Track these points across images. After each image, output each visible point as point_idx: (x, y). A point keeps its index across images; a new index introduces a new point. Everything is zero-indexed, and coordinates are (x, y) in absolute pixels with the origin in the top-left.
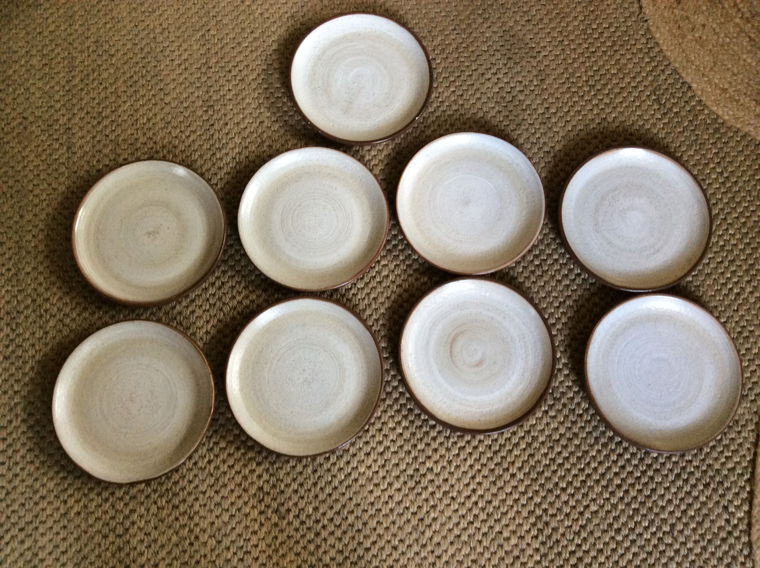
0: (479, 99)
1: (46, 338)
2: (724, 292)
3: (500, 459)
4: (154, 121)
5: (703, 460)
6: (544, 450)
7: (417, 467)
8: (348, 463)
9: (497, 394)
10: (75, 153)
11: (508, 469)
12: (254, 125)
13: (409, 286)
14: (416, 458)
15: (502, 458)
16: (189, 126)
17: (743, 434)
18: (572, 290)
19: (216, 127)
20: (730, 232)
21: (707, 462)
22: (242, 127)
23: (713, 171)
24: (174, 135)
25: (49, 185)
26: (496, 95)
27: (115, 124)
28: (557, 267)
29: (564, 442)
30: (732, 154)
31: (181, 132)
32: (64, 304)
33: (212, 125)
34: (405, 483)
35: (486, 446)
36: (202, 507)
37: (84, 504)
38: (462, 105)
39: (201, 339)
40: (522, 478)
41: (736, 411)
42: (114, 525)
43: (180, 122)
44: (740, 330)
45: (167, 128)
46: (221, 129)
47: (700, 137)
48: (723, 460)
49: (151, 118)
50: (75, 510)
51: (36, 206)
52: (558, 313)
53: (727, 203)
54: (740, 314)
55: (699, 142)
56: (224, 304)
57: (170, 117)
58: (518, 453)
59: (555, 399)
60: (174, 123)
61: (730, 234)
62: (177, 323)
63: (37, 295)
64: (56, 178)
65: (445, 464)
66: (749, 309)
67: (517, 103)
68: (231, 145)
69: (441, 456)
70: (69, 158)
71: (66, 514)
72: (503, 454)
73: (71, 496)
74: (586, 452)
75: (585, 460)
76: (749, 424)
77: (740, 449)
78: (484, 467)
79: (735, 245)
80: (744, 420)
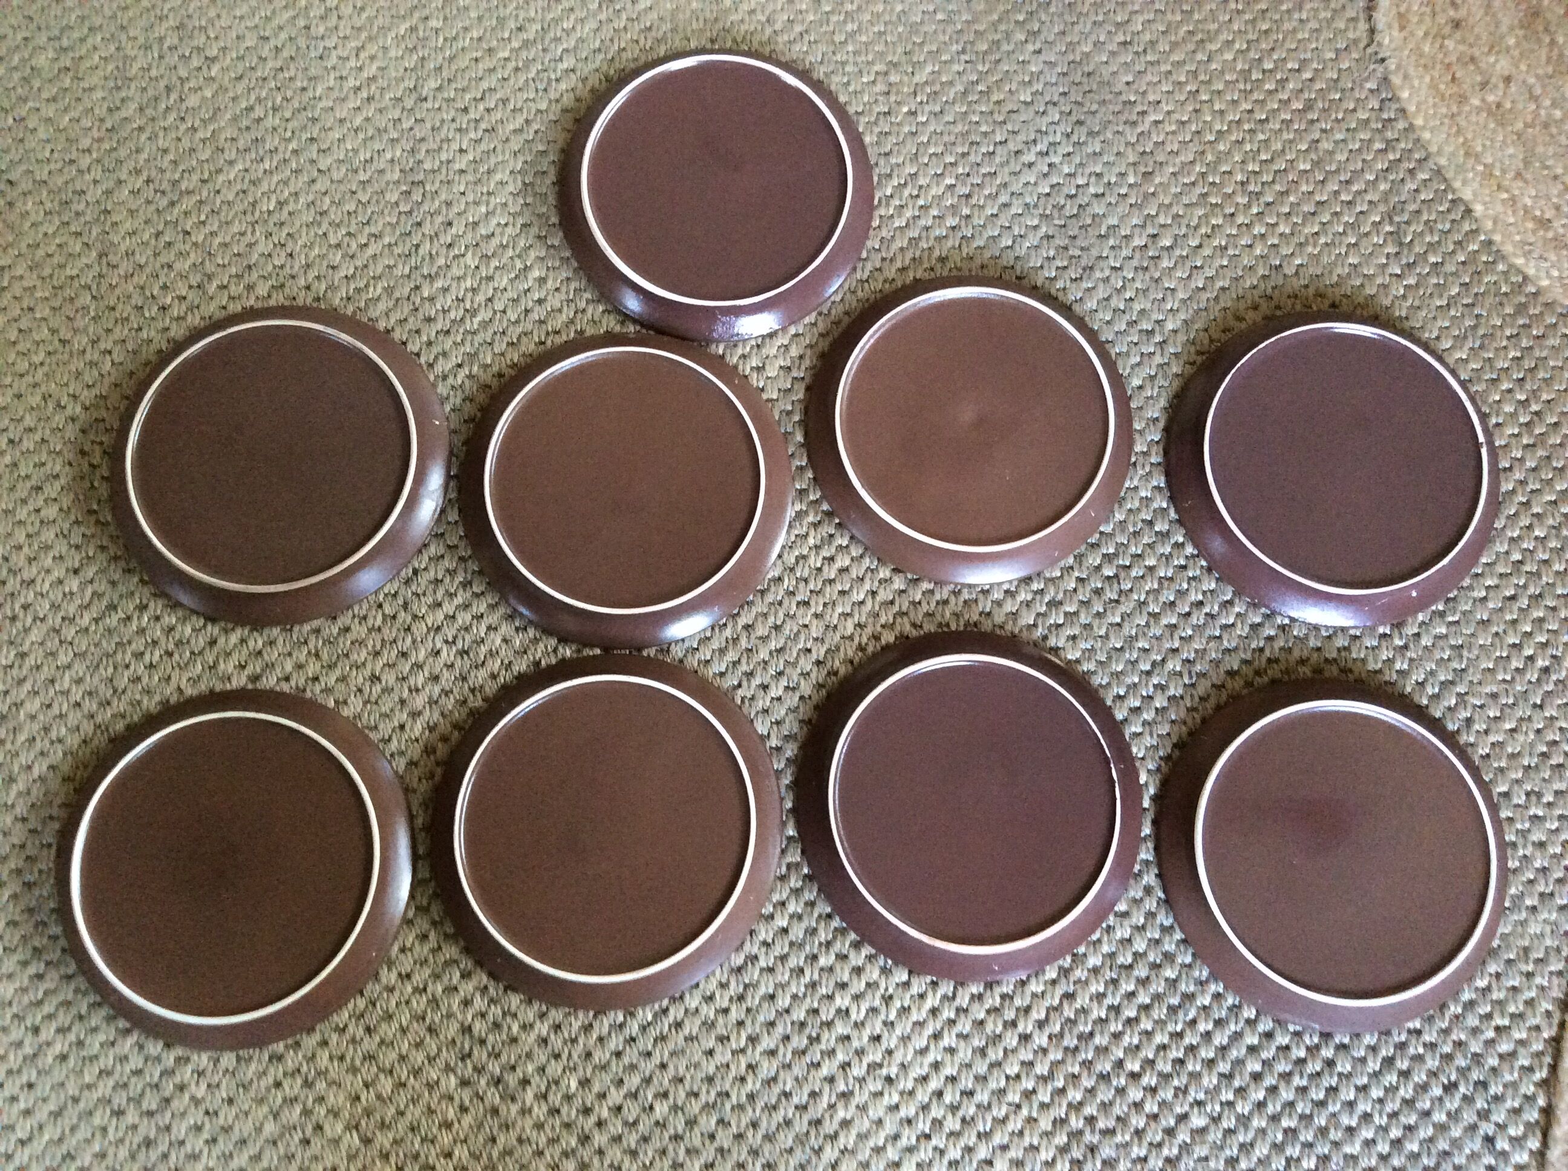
0: (1006, 205)
1: (20, 667)
2: (1514, 664)
3: (998, 1000)
4: (291, 207)
5: (1446, 1032)
6: (1096, 987)
7: (816, 1005)
10: (115, 267)
11: (1014, 1024)
12: (509, 230)
14: (813, 985)
15: (1003, 997)
16: (368, 223)
17: (1538, 980)
18: (1181, 638)
19: (427, 229)
20: (1537, 533)
21: (1454, 1037)
22: (483, 232)
23: (1509, 396)
24: (333, 241)
25: (53, 331)
26: (1043, 199)
27: (207, 209)
28: (1151, 584)
29: (1141, 971)
30: (1552, 363)
31: (349, 234)
32: (65, 595)
33: (419, 224)
34: (787, 1038)
36: (336, 1063)
37: (78, 1037)
38: (968, 217)
39: (360, 690)
40: (1045, 1045)
42: (140, 1087)
43: (349, 213)
44: (1545, 749)
45: (319, 224)
46: (436, 235)
47: (1483, 321)
48: (1491, 1034)
49: (286, 202)
50: (58, 1048)
51: (22, 376)
52: (1147, 685)
53: (1534, 470)
54: (1547, 714)
55: (1481, 332)
56: (415, 617)
57: (327, 200)
58: (1040, 989)
60: (334, 215)
61: (1536, 538)
62: (309, 652)
63: (10, 570)
64: (68, 318)
65: (877, 1003)
67: (1089, 221)
68: (456, 271)
69: (868, 985)
70: (100, 276)
71: (35, 1055)
73: (50, 1017)
74: (1189, 997)
75: (1186, 1015)
76: (1553, 958)
77: (1529, 1013)
78: (962, 1016)
79: (1545, 562)
80: (1543, 950)
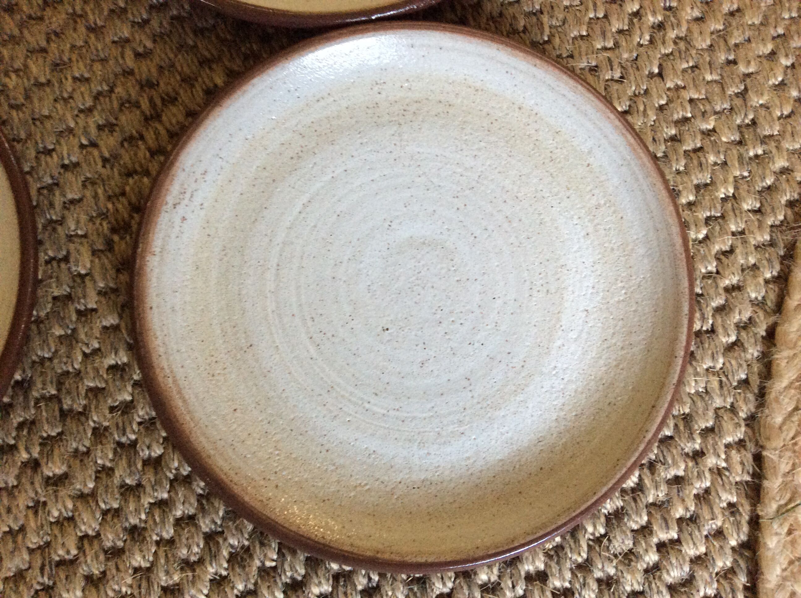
2: (616, 25)
5: (584, 567)
17: (711, 461)
21: (598, 574)
41: (680, 382)
44: (673, 132)
48: (652, 557)
54: (670, 84)
59: (64, 414)
66: (695, 67)
76: (727, 424)
77: (705, 513)
80: (711, 413)
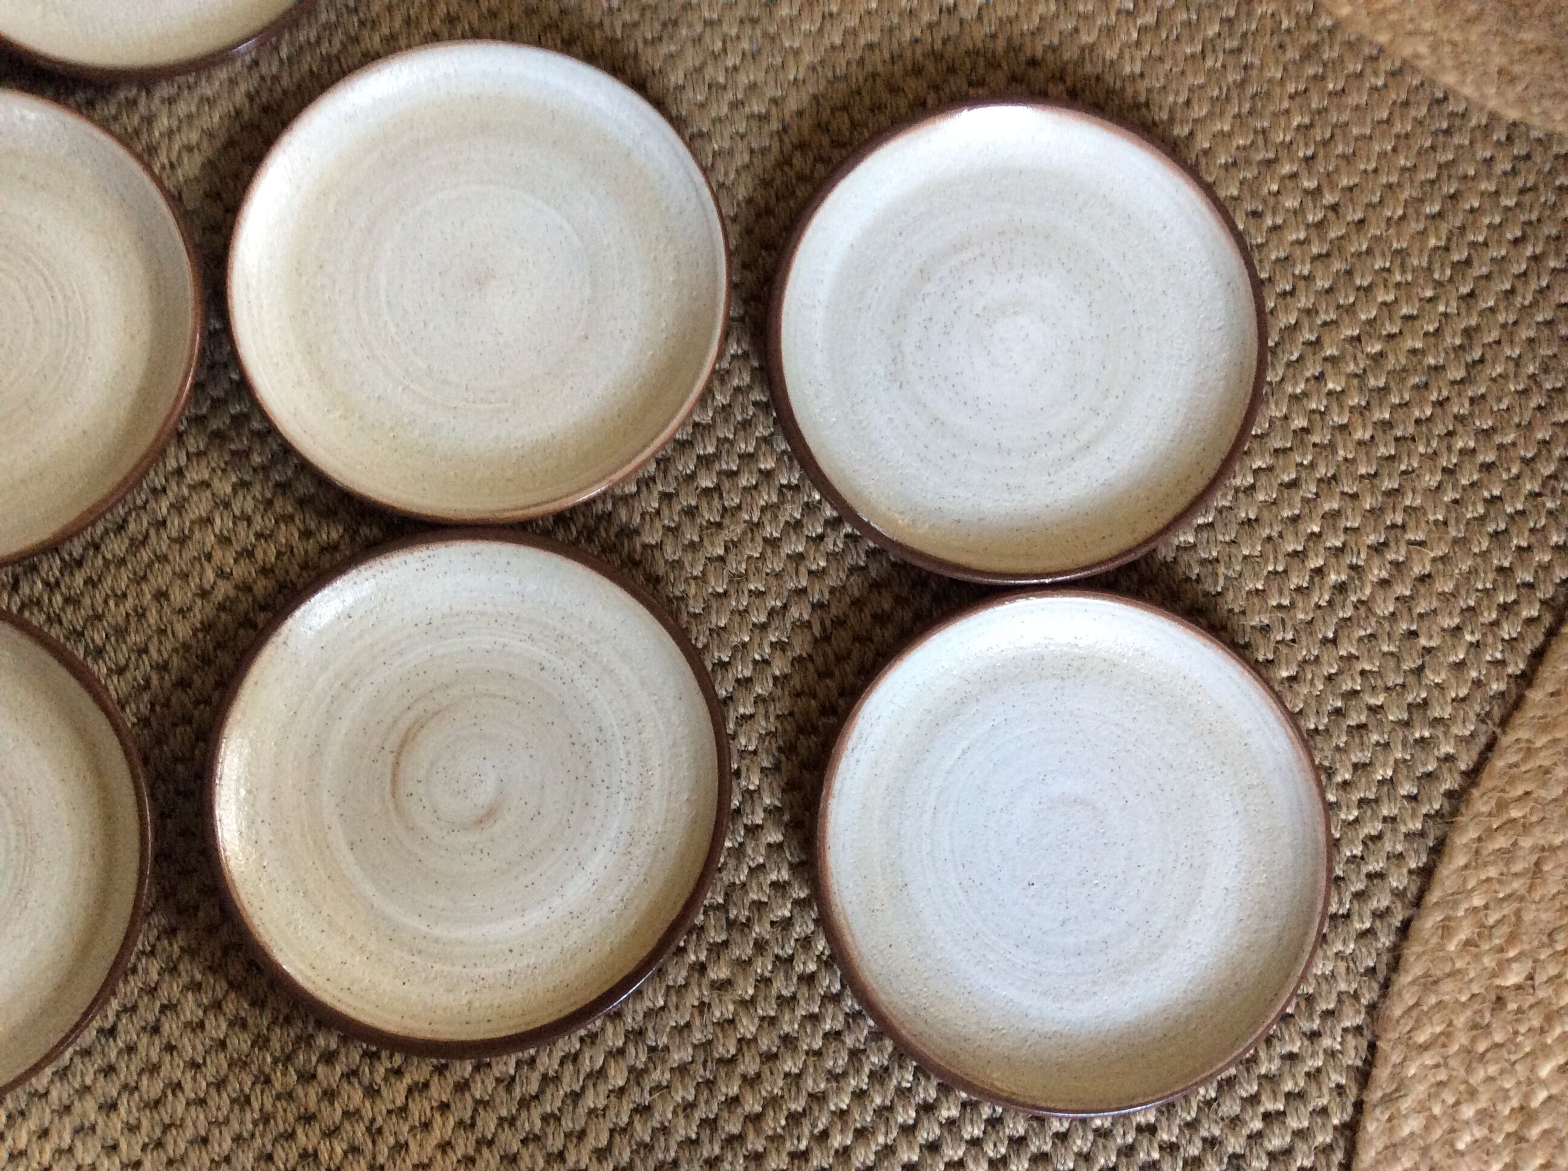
2: (1294, 581)
3: (538, 1123)
5: (1192, 1126)
6: (683, 1093)
7: (269, 1148)
8: (44, 1134)
9: (536, 916)
11: (561, 1156)
13: (279, 554)
14: (264, 1120)
15: (547, 1118)
17: (1326, 1042)
18: (811, 573)
20: (1330, 386)
21: (1204, 1133)
23: (1290, 184)
28: (767, 496)
29: (750, 1065)
30: (1355, 131)
35: (498, 1081)
41: (1309, 964)
44: (1339, 704)
47: (1254, 73)
48: (1257, 1125)
52: (760, 645)
53: (1329, 291)
54: (1343, 653)
55: (1251, 90)
58: (601, 1103)
59: (731, 924)
61: (1330, 393)
65: (359, 1139)
66: (1372, 636)
69: (346, 1114)
72: (550, 1105)
74: (818, 1099)
75: (814, 1125)
76: (1348, 1009)
77: (1313, 1091)
78: (485, 1151)
79: (1343, 428)
80: (1334, 996)
